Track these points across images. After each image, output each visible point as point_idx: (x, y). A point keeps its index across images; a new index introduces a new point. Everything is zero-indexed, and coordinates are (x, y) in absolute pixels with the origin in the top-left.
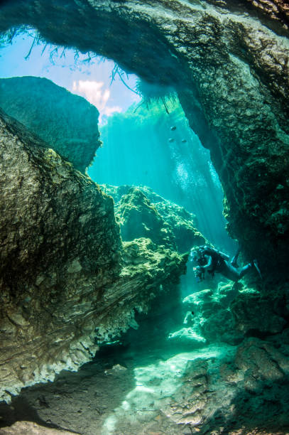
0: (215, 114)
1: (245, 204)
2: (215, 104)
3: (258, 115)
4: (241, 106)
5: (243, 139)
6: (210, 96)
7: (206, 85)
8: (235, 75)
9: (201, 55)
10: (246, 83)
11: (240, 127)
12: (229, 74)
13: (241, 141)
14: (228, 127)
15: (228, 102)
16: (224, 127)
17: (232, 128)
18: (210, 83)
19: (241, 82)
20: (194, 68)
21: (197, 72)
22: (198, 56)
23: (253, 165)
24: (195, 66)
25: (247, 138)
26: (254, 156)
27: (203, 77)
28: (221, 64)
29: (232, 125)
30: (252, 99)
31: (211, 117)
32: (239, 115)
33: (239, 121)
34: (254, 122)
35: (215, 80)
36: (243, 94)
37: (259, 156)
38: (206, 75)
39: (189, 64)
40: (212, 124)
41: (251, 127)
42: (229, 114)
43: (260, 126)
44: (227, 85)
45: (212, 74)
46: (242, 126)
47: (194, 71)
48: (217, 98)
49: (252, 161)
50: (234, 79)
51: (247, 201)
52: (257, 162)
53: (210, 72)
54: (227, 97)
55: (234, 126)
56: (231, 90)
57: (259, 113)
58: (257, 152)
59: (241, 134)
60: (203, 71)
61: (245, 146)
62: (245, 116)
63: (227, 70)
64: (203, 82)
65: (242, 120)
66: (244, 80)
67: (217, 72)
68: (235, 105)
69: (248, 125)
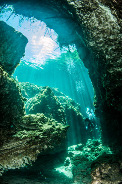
0: (91, 38)
1: (107, 98)
2: (91, 31)
3: (117, 39)
4: (107, 32)
5: (108, 55)
6: (87, 27)
7: (85, 22)
8: (102, 14)
9: (83, 5)
10: (109, 18)
11: (106, 47)
12: (99, 14)
13: (107, 56)
14: (99, 47)
15: (98, 30)
16: (96, 47)
17: (101, 47)
18: (88, 20)
19: (106, 18)
20: (79, 14)
21: (81, 16)
22: (81, 6)
23: (114, 72)
24: (79, 12)
25: (110, 54)
26: (115, 67)
27: (84, 18)
28: (94, 9)
29: (101, 45)
30: (114, 28)
31: (88, 40)
32: (105, 38)
33: (106, 43)
34: (115, 44)
35: (91, 18)
36: (107, 25)
37: (117, 67)
38: (86, 17)
39: (76, 12)
40: (89, 45)
41: (113, 47)
42: (99, 38)
43: (118, 47)
44: (98, 20)
45: (89, 16)
46: (108, 47)
47: (79, 15)
48: (92, 28)
49: (113, 70)
50: (102, 17)
51: (108, 96)
52: (116, 70)
53: (88, 15)
54: (98, 27)
55: (103, 46)
56: (100, 22)
57: (118, 38)
58: (116, 64)
59: (107, 51)
60: (84, 15)
61: (110, 60)
62: (109, 39)
63: (98, 12)
64: (84, 20)
65: (108, 42)
66: (108, 17)
67: (92, 14)
68: (103, 31)
69: (111, 46)
